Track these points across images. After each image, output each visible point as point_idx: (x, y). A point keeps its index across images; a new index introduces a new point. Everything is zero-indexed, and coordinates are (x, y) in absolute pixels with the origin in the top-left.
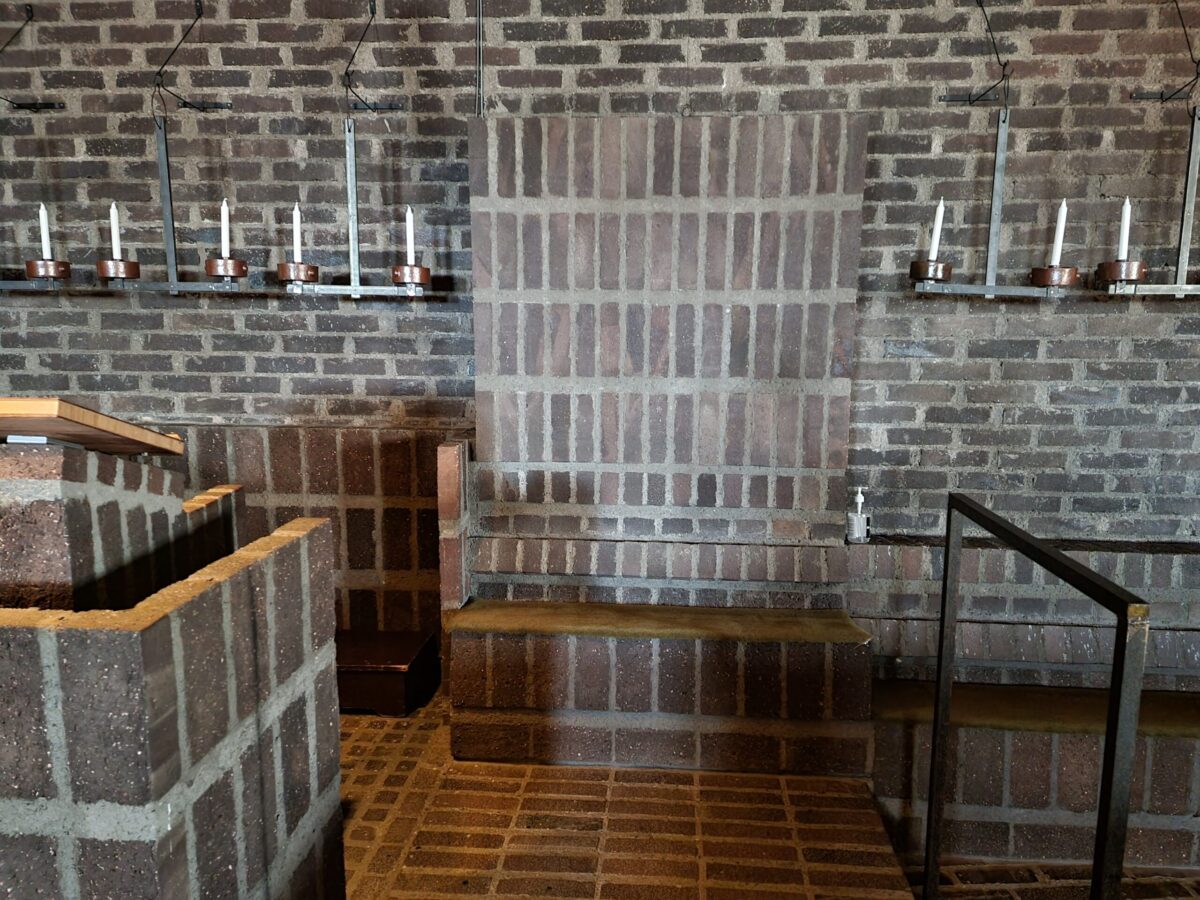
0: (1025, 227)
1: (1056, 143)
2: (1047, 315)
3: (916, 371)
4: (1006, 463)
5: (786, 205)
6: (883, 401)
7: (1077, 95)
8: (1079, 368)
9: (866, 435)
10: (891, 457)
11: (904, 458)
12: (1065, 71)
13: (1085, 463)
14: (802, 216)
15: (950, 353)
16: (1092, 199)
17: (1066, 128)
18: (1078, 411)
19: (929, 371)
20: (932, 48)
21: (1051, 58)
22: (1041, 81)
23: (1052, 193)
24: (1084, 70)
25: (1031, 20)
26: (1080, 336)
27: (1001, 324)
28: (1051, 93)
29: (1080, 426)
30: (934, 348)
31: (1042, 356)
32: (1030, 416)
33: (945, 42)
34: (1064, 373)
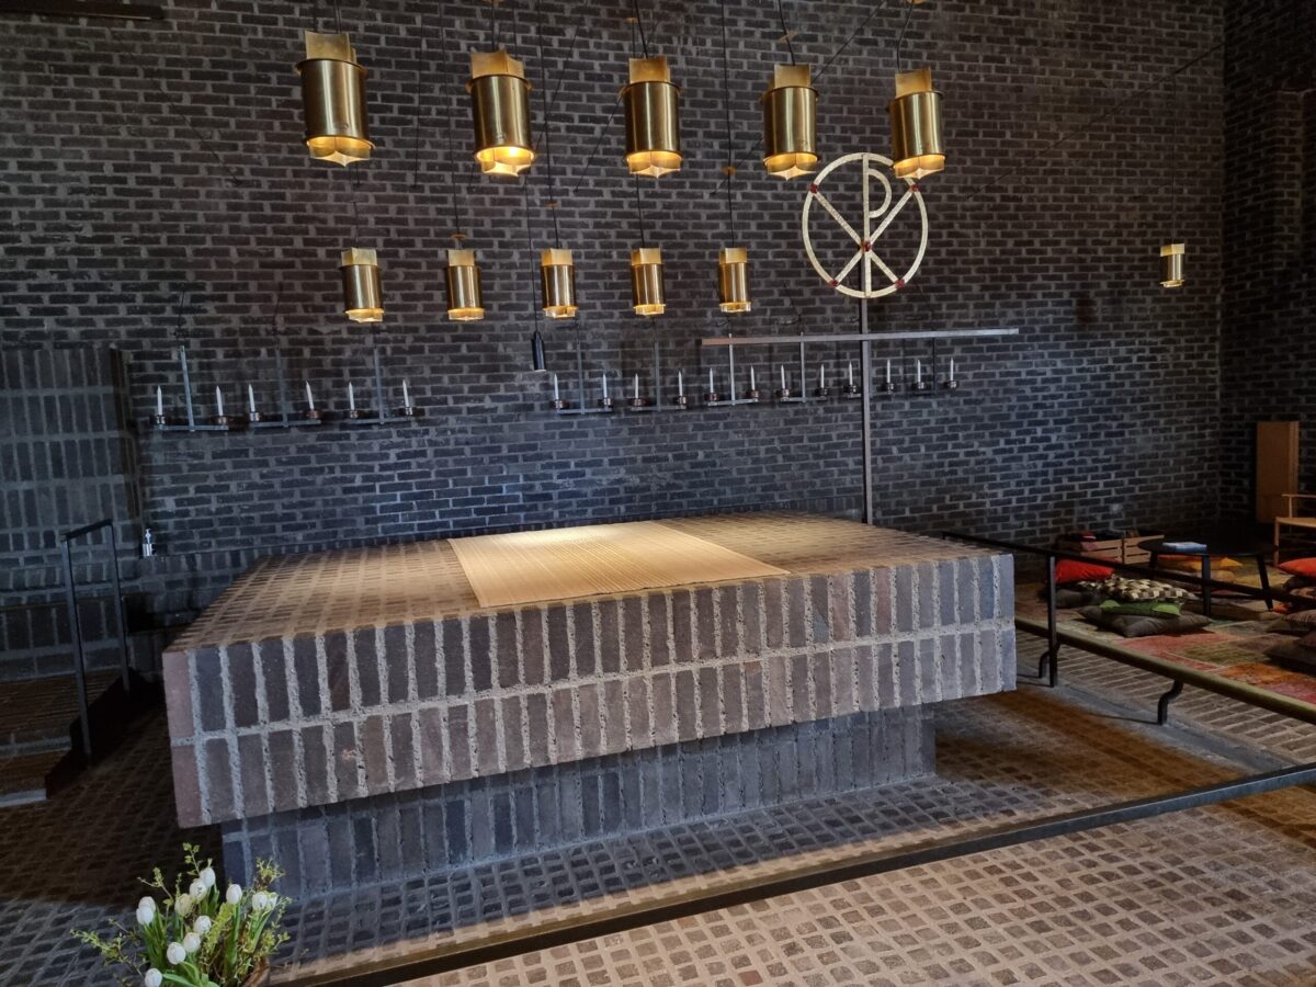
0: (230, 394)
1: (238, 354)
2: (250, 436)
3: (185, 468)
4: (243, 511)
5: (71, 392)
6: (169, 485)
7: (243, 332)
8: (272, 460)
9: (162, 504)
10: (178, 514)
11: (186, 513)
12: (235, 321)
13: (284, 507)
14: (82, 397)
15: (202, 457)
16: (262, 380)
17: (241, 348)
18: (276, 482)
19: (192, 468)
20: (162, 310)
21: (227, 315)
22: (224, 326)
23: (240, 377)
24: (245, 321)
25: (212, 298)
26: (269, 445)
27: (227, 443)
28: (229, 332)
29: (278, 488)
30: (194, 456)
31: (252, 456)
32: (252, 486)
33: (168, 308)
34: (265, 464)
